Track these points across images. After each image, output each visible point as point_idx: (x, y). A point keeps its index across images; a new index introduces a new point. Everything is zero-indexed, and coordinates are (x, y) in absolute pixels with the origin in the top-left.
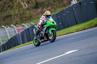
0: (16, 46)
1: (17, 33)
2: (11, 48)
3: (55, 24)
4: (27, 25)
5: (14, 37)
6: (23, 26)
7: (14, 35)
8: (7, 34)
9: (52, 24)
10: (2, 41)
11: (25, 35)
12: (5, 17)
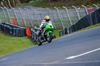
0: (86, 27)
1: (88, 14)
2: (81, 29)
3: (53, 27)
4: (98, 6)
5: (84, 17)
6: (94, 6)
7: (85, 15)
8: (77, 14)
9: (49, 27)
10: (72, 21)
11: (95, 16)
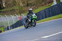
12: (11, 10)
